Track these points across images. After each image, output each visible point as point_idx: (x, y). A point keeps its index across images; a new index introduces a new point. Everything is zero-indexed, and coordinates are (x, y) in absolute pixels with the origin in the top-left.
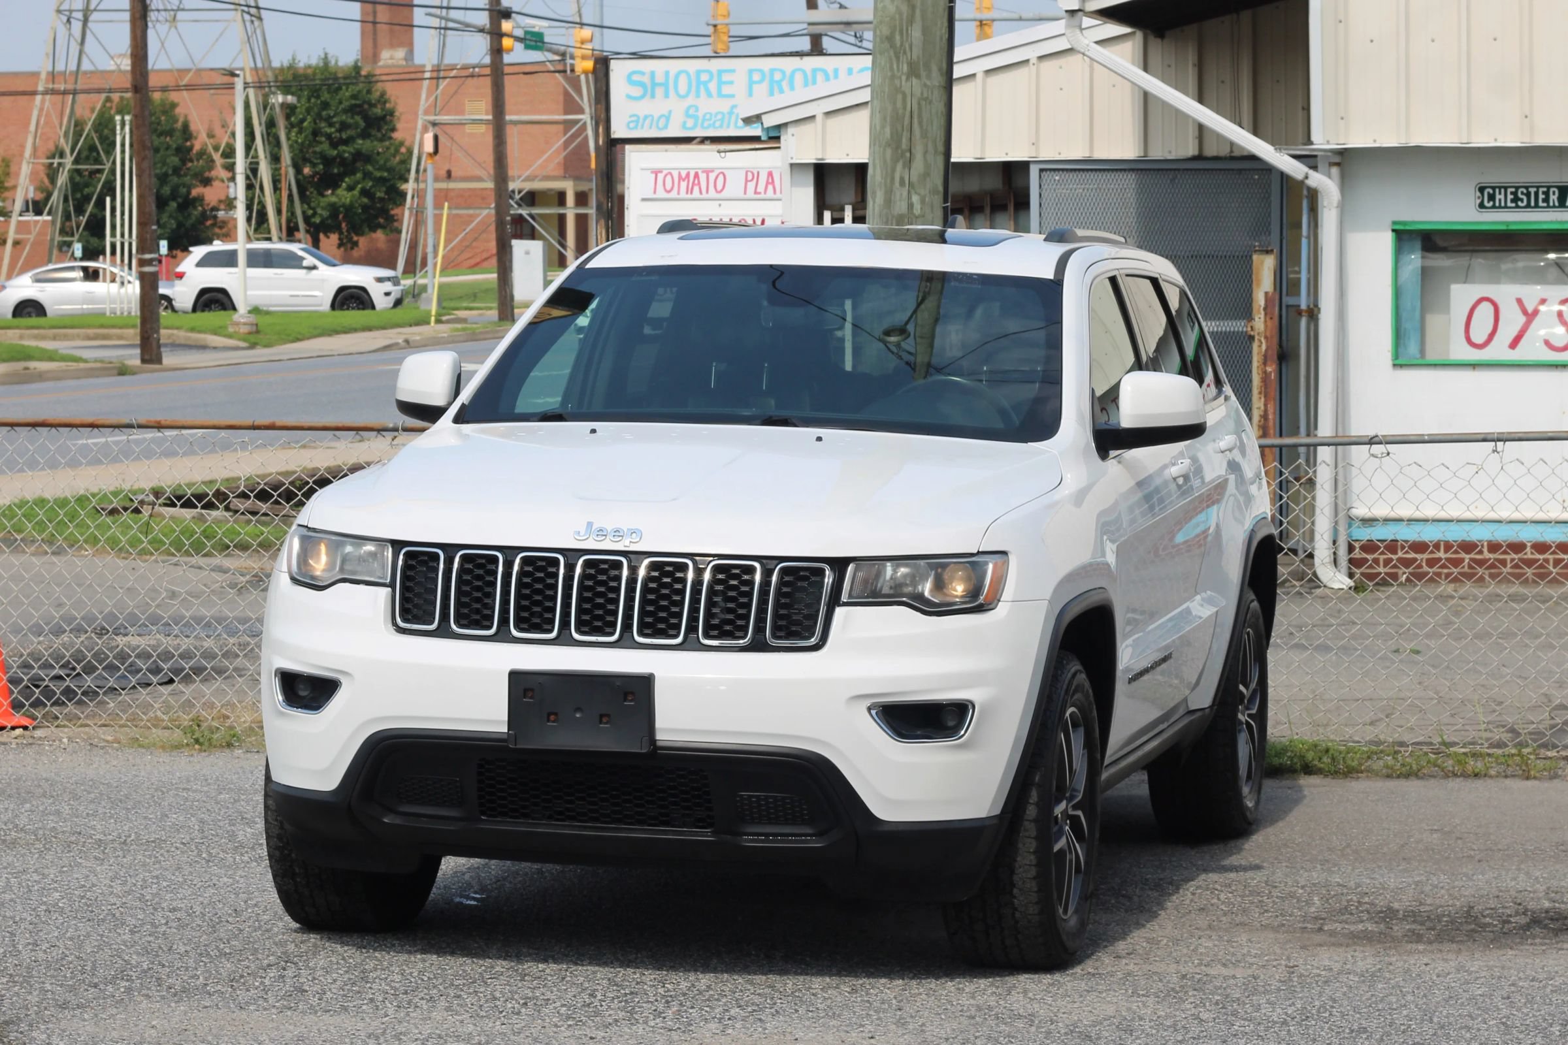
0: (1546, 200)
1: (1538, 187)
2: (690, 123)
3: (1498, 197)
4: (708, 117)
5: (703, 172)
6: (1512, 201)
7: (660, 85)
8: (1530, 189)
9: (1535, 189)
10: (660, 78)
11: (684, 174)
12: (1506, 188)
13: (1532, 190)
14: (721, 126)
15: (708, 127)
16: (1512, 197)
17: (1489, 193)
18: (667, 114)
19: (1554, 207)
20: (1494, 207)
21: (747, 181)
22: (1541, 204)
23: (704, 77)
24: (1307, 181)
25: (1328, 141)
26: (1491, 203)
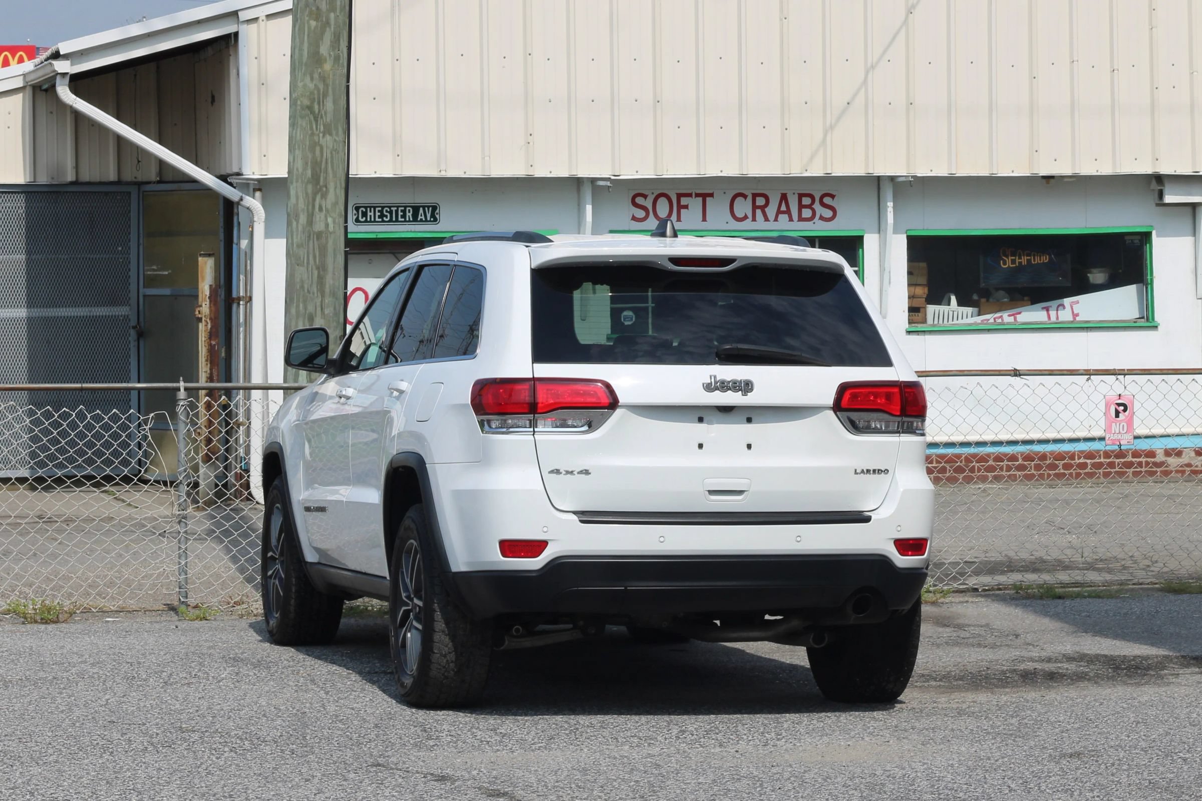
0: (404, 216)
1: (398, 207)
3: (369, 214)
6: (379, 217)
8: (392, 209)
9: (396, 208)
12: (375, 208)
13: (394, 209)
16: (379, 214)
17: (362, 211)
19: (409, 221)
20: (366, 221)
22: (400, 219)
24: (241, 202)
25: (253, 173)
26: (364, 219)
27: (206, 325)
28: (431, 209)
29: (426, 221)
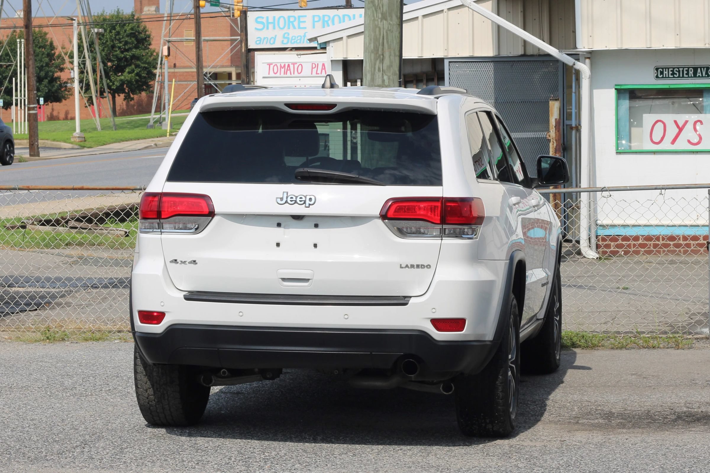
0: (688, 74)
1: (683, 68)
2: (285, 41)
3: (665, 73)
4: (294, 38)
5: (292, 64)
6: (671, 74)
7: (271, 23)
8: (680, 69)
9: (682, 69)
10: (271, 20)
11: (283, 65)
12: (668, 68)
13: (681, 69)
14: (300, 42)
15: (294, 43)
16: (671, 72)
17: (660, 71)
18: (274, 37)
19: (691, 77)
20: (663, 77)
21: (312, 68)
22: (685, 76)
23: (292, 19)
24: (574, 66)
25: (584, 47)
26: (662, 76)
27: (553, 144)
28: (705, 69)
29: (702, 77)
